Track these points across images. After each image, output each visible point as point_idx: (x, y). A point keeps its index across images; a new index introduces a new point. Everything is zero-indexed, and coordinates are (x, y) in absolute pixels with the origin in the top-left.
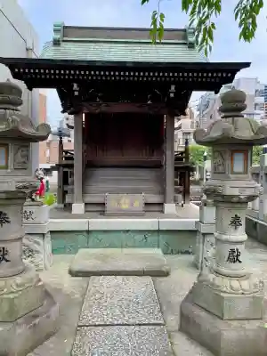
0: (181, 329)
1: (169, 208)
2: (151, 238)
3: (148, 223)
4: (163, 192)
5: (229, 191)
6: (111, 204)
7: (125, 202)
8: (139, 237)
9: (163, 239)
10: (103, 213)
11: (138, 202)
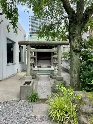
0: (51, 78)
1: (52, 67)
2: (49, 71)
3: (49, 69)
4: (51, 64)
5: (54, 63)
6: (42, 66)
7: (44, 66)
8: (47, 71)
9: (50, 71)
10: (41, 68)
11: (46, 66)
